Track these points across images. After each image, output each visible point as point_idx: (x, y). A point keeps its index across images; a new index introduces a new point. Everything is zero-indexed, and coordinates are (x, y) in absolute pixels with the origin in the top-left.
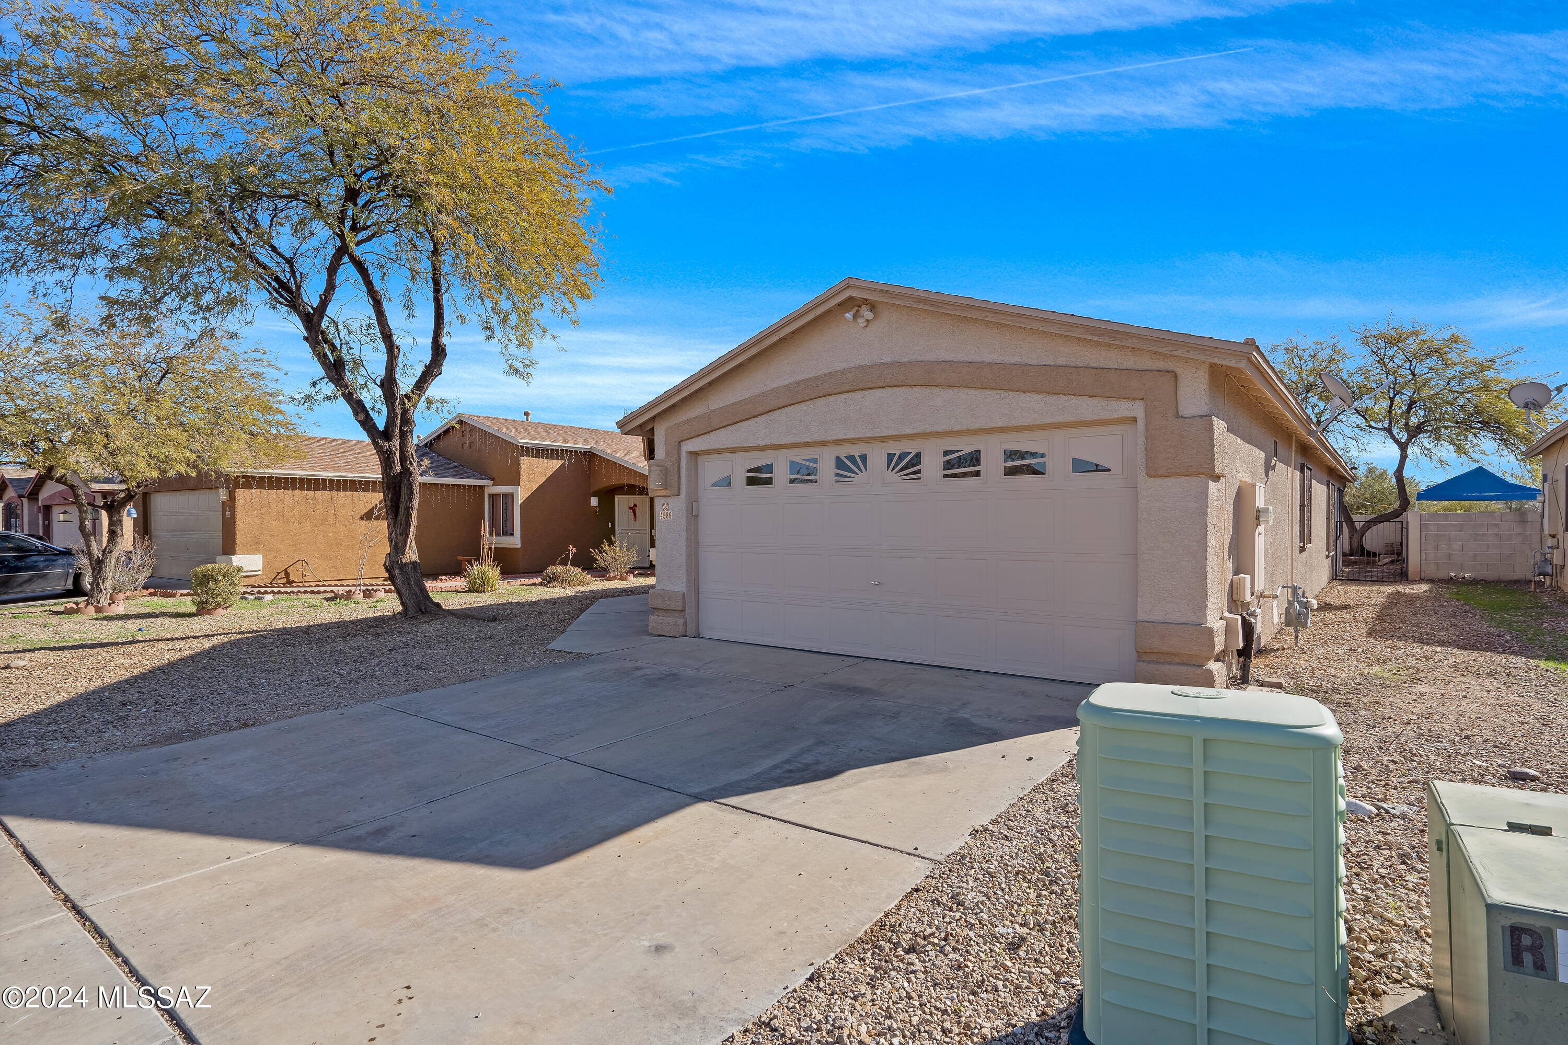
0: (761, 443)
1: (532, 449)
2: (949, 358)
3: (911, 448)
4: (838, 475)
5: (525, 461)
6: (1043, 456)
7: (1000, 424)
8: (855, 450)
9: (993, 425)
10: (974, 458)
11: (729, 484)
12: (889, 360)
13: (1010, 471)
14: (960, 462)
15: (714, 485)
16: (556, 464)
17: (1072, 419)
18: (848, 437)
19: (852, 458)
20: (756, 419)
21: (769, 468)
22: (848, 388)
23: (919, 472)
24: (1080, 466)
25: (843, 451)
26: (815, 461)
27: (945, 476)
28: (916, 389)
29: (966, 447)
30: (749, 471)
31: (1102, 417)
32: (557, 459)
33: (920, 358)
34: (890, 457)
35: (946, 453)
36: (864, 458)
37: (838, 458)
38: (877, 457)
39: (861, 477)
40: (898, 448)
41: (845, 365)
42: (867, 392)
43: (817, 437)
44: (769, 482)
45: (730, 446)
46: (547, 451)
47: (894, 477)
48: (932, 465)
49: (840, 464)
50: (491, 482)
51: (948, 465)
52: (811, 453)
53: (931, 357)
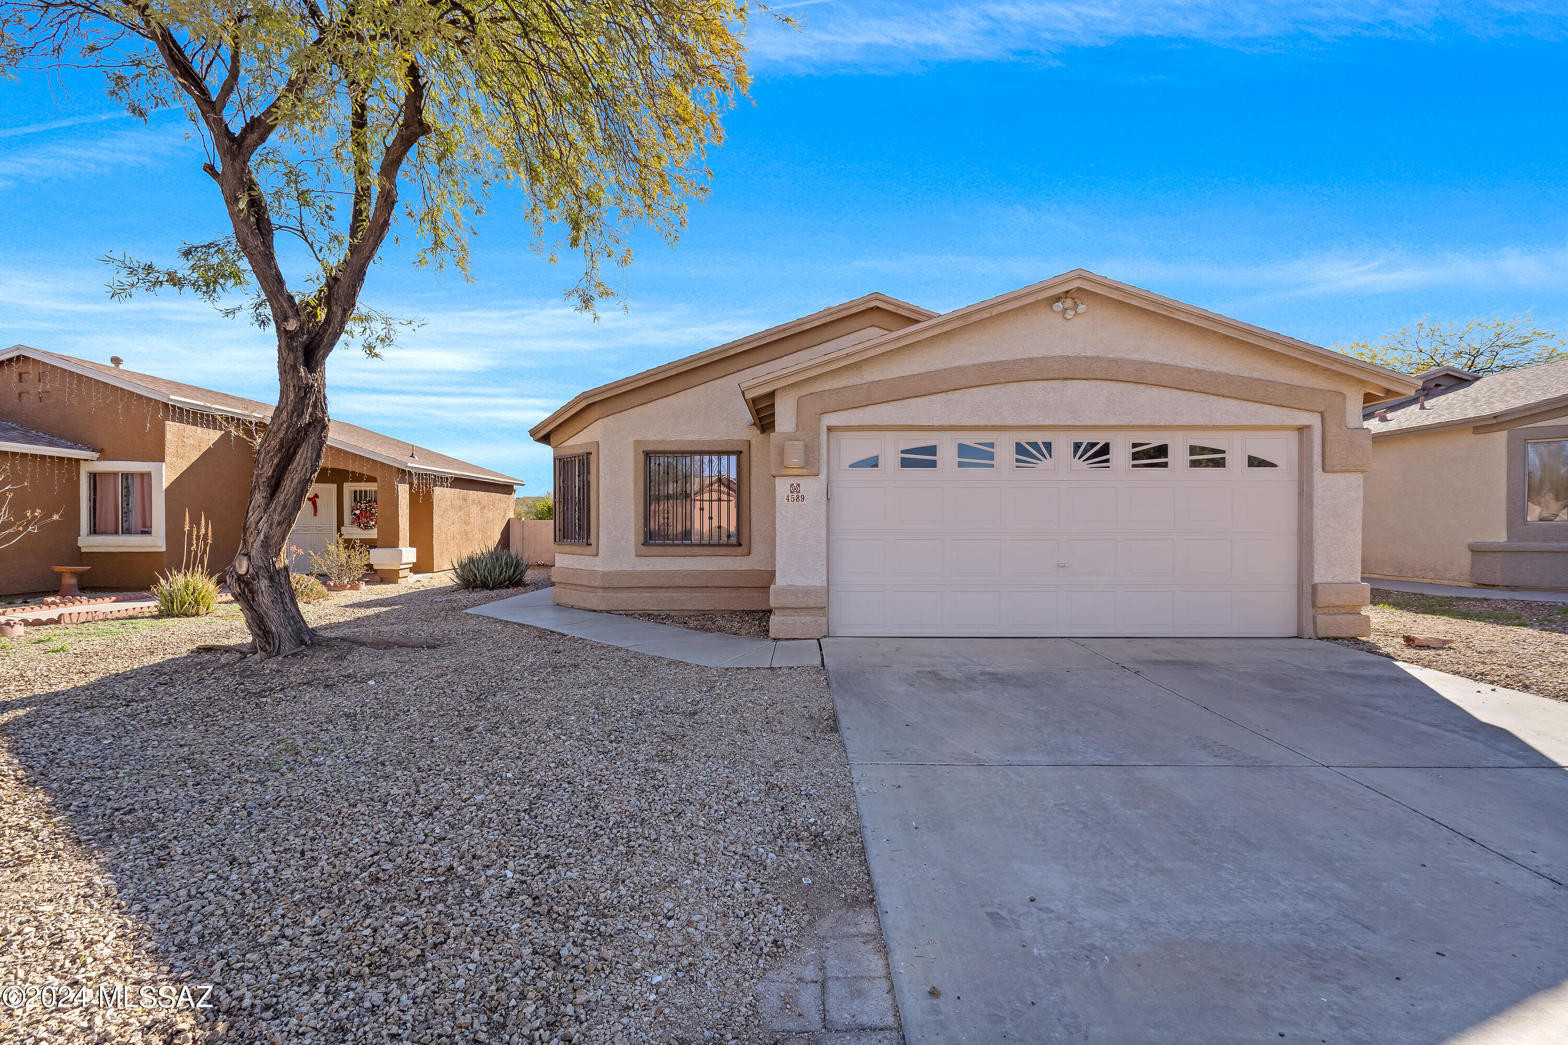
0: (936, 423)
1: (188, 411)
2: (1155, 360)
3: (1101, 439)
4: (1018, 460)
5: (172, 428)
6: (1224, 452)
7: (1202, 423)
8: (1039, 438)
9: (1195, 423)
10: (1162, 451)
11: (876, 466)
12: (1093, 354)
13: (1194, 464)
14: (1148, 454)
15: (852, 466)
16: (214, 436)
17: (1263, 423)
18: (1046, 424)
19: (1035, 445)
20: (931, 397)
21: (932, 450)
22: (1052, 376)
23: (1107, 461)
24: (1254, 462)
25: (1025, 438)
26: (991, 445)
27: (1134, 466)
28: (1121, 385)
29: (1155, 440)
30: (903, 452)
31: (1286, 423)
32: (215, 428)
33: (1126, 356)
34: (1077, 446)
35: (1135, 445)
36: (1048, 446)
37: (1018, 445)
38: (1063, 445)
39: (1045, 464)
40: (1086, 438)
41: (1043, 353)
42: (1069, 382)
43: (1009, 422)
44: (933, 464)
45: (892, 423)
46: (202, 415)
47: (1080, 464)
48: (1121, 454)
49: (1020, 449)
50: (95, 455)
51: (1136, 456)
52: (987, 437)
53: (1137, 357)
